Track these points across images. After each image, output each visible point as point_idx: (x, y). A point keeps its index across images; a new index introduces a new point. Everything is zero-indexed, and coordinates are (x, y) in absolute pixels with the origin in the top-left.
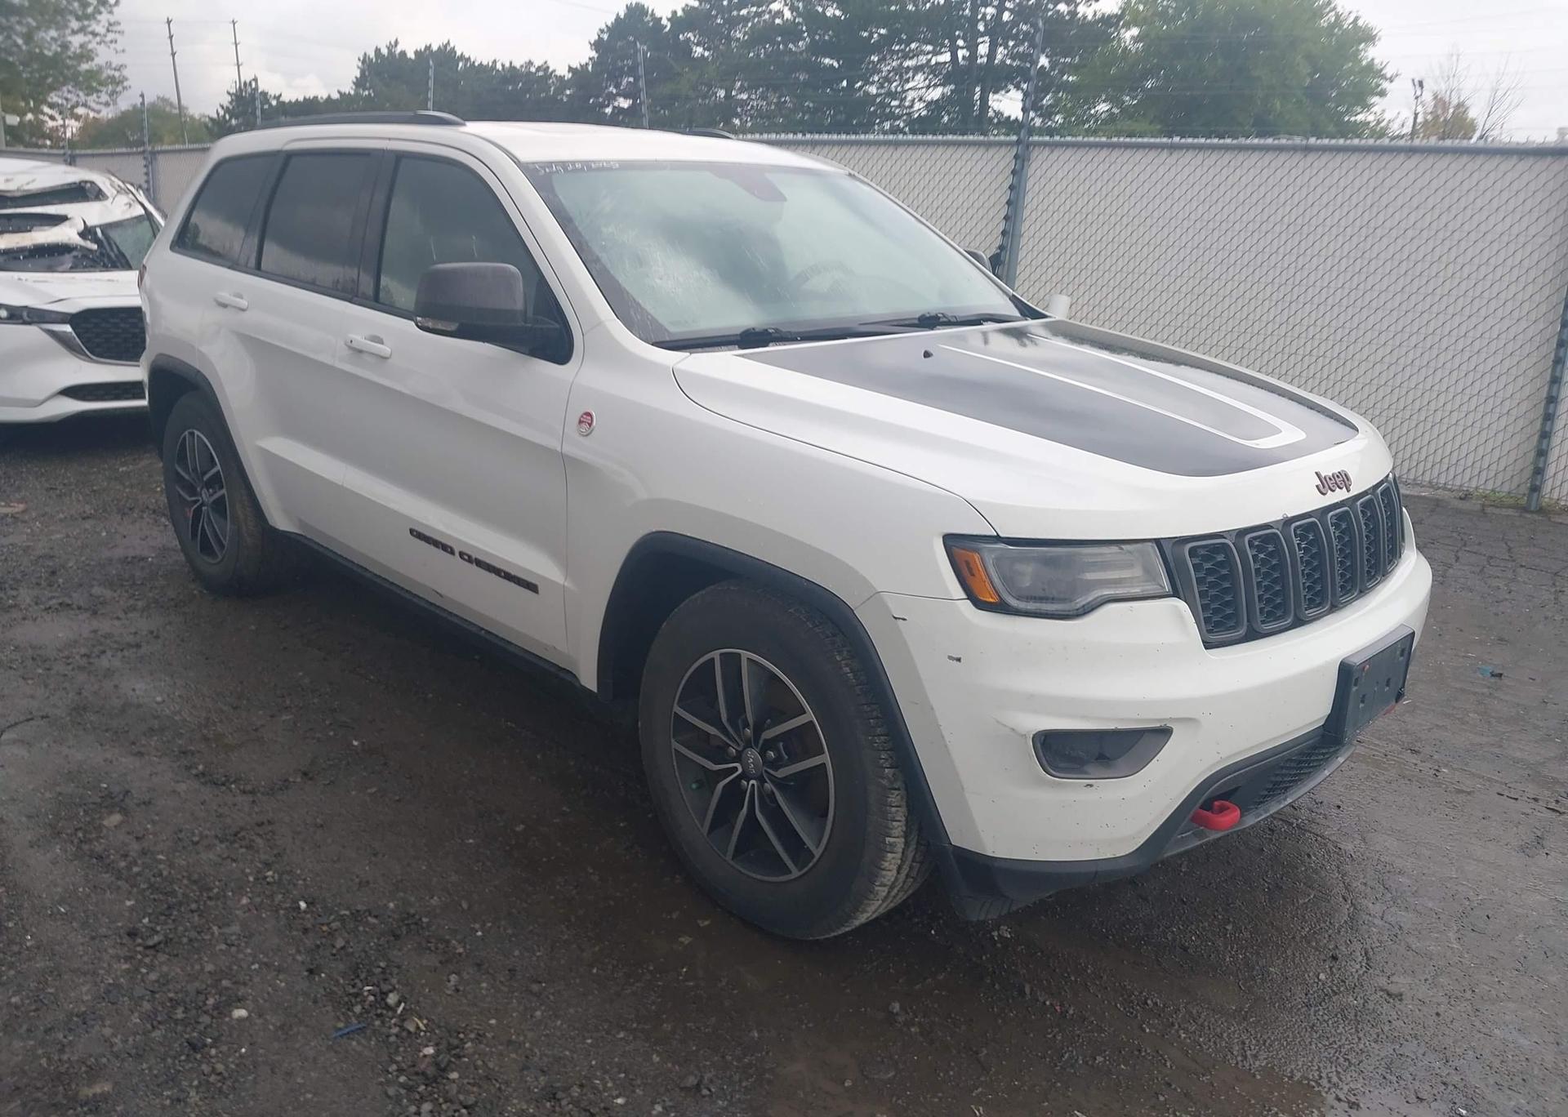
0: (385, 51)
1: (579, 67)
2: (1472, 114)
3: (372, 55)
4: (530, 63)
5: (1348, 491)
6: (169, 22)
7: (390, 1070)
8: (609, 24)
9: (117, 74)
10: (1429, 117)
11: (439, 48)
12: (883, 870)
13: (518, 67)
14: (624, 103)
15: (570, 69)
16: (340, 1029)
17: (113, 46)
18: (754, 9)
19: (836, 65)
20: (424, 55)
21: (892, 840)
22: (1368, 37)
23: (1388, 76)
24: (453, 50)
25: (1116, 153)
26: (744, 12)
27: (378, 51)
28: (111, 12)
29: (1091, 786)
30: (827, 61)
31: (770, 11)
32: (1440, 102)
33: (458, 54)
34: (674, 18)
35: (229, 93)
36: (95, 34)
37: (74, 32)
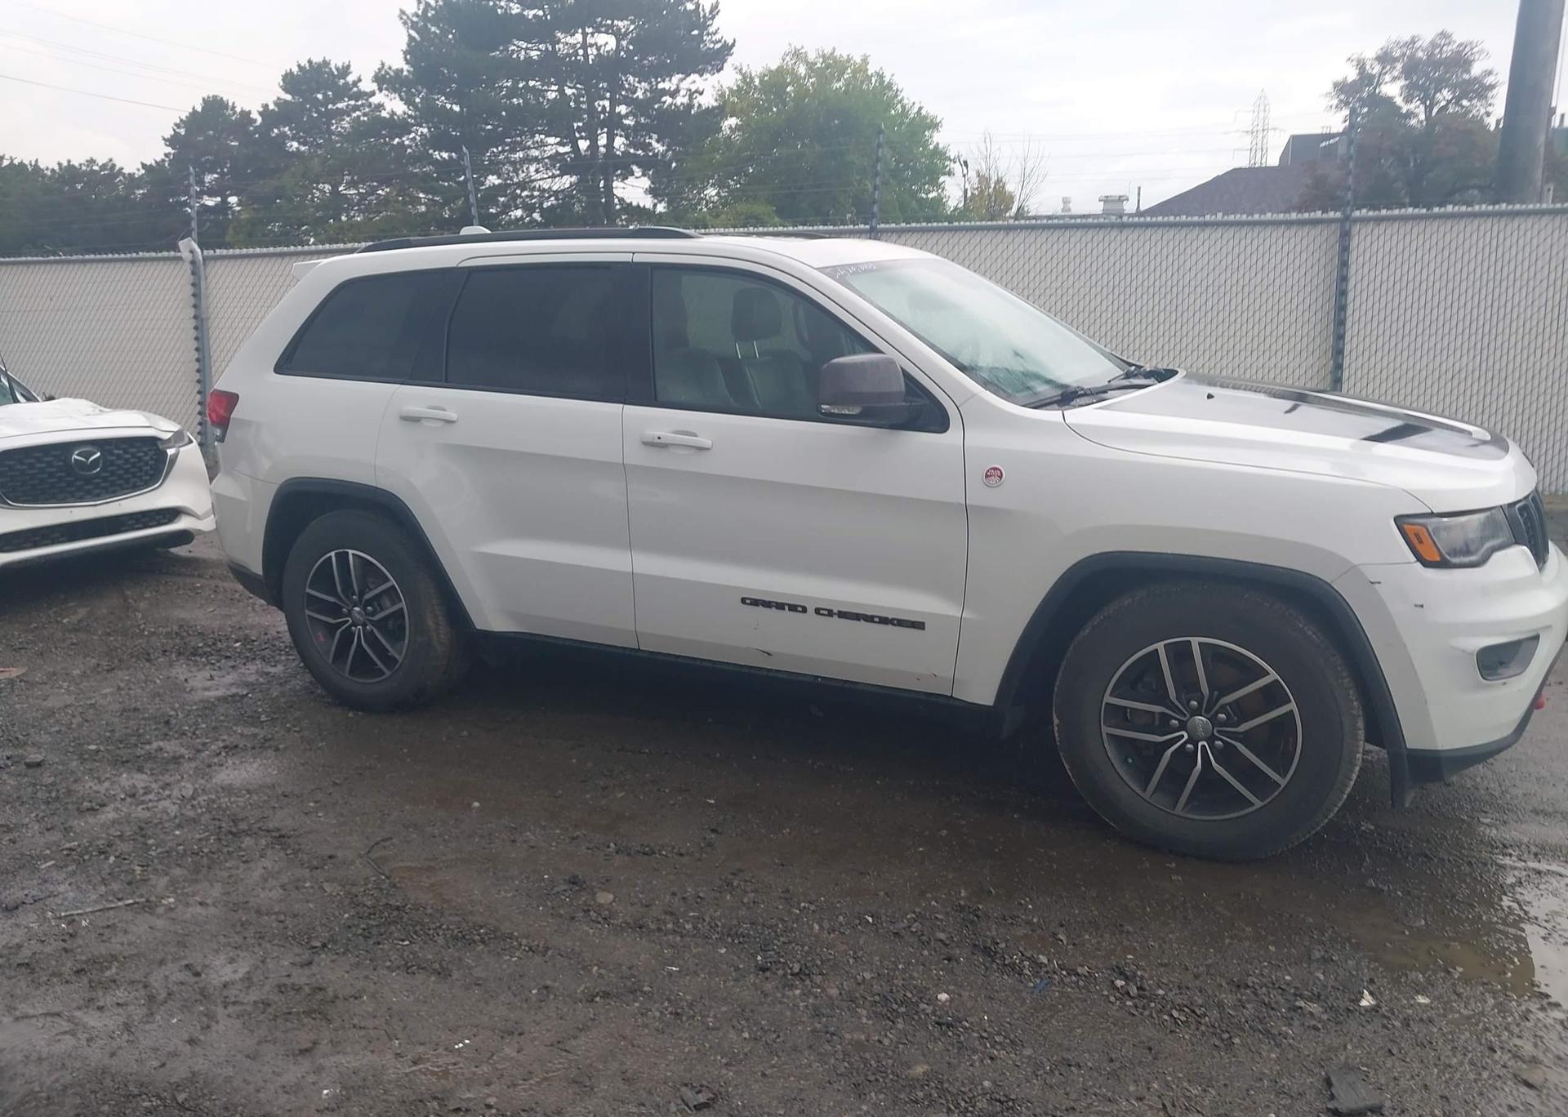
1: (154, 164)
2: (1009, 188)
4: (92, 161)
8: (184, 118)
10: (976, 192)
13: (77, 165)
14: (209, 201)
15: (143, 166)
16: (1034, 987)
18: (353, 102)
22: (934, 126)
23: (952, 158)
25: (958, 235)
26: (340, 105)
31: (370, 104)
32: (983, 179)
34: (265, 112)
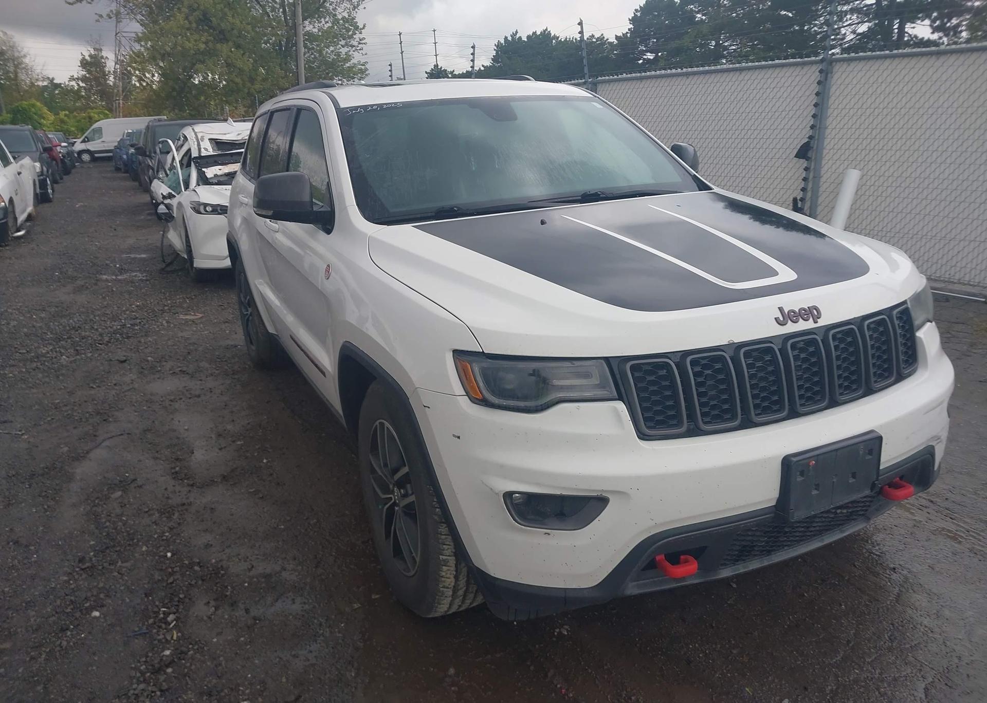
0: (510, 38)
3: (503, 41)
4: (593, 36)
5: (816, 322)
6: (400, 34)
7: (141, 660)
9: (363, 67)
11: (541, 33)
12: (442, 577)
14: (650, 56)
15: (617, 37)
16: (136, 632)
17: (360, 52)
19: (790, 15)
20: (533, 38)
21: (444, 557)
24: (549, 33)
27: (506, 38)
28: (361, 33)
29: (549, 534)
30: (783, 13)
33: (552, 35)
35: (426, 73)
36: (352, 46)
37: (343, 46)
